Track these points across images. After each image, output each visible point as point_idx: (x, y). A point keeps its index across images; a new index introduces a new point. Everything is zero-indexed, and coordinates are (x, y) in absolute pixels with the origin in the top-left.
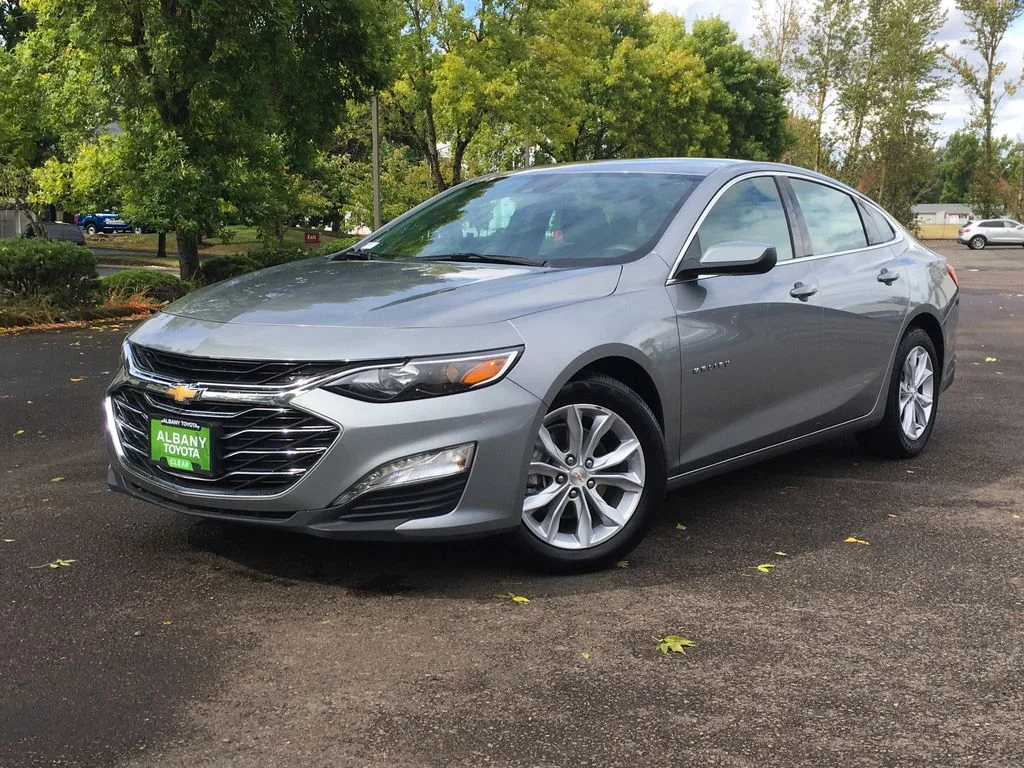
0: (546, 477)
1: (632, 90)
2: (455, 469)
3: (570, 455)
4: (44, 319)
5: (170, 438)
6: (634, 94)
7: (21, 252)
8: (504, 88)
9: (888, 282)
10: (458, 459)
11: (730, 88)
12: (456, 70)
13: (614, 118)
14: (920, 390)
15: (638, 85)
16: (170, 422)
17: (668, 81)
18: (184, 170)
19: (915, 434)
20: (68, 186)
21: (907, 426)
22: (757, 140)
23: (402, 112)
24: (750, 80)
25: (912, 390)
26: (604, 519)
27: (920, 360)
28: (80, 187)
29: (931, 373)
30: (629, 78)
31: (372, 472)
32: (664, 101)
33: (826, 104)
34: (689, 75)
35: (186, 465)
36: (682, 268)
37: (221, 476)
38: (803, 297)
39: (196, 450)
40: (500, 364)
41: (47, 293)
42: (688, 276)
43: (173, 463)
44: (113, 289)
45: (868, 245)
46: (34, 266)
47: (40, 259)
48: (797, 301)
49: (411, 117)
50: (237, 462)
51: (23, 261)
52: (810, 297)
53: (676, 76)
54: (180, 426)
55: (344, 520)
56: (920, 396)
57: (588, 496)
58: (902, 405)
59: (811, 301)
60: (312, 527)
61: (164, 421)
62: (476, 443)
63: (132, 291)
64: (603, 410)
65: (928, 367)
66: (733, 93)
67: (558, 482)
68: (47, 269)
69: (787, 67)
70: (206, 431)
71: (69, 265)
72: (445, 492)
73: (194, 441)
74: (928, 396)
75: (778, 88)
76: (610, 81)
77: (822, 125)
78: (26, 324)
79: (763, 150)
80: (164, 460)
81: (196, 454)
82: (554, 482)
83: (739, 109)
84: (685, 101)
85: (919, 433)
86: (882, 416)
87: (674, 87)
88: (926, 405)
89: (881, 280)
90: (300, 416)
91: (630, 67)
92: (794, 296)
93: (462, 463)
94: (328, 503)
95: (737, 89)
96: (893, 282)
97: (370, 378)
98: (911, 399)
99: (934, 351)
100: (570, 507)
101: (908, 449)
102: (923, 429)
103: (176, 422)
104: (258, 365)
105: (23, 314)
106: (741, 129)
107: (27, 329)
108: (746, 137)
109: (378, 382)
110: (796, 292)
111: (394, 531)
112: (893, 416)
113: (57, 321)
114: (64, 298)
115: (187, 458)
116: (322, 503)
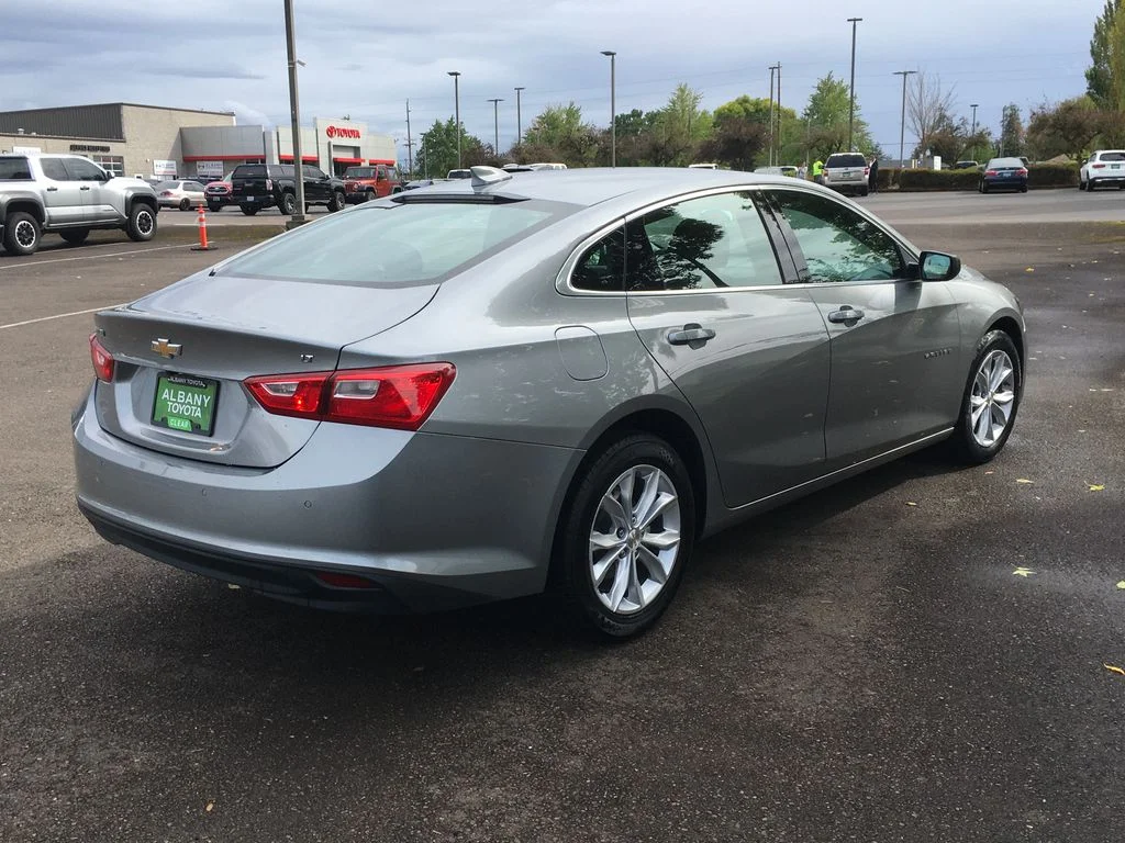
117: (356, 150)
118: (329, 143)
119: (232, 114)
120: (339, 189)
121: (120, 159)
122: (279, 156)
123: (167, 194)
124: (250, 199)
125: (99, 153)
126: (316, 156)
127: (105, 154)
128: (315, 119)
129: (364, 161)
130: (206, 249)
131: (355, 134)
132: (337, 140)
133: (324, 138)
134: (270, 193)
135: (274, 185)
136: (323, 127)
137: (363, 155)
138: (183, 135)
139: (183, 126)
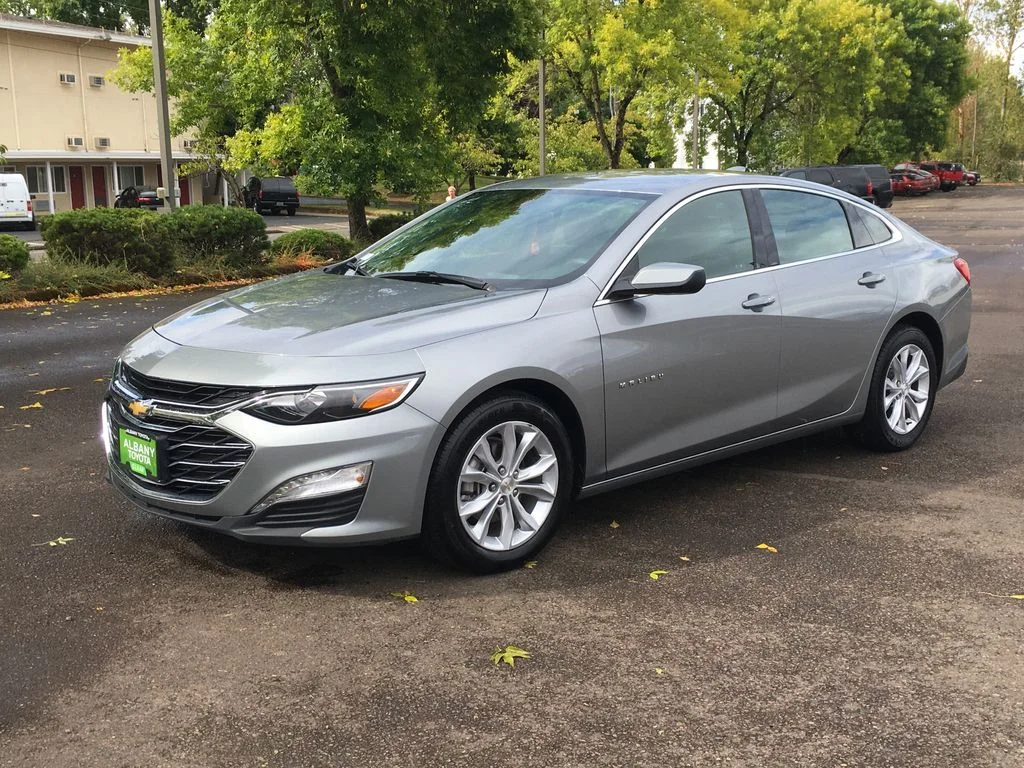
0: (481, 485)
1: (803, 42)
2: (353, 485)
3: (501, 467)
4: (218, 277)
5: (132, 446)
6: (805, 47)
7: (200, 217)
8: (658, 49)
9: (871, 285)
10: (358, 475)
11: (911, 34)
12: (617, 32)
13: (785, 70)
14: (915, 386)
15: (808, 38)
16: (132, 432)
17: (841, 34)
18: (344, 143)
19: (904, 428)
20: (256, 154)
21: (893, 422)
22: (936, 85)
23: (569, 72)
24: (930, 27)
25: (903, 386)
26: (522, 523)
27: (914, 358)
28: (266, 154)
29: (926, 370)
30: (801, 31)
31: (282, 485)
32: (834, 52)
33: (1014, 47)
34: (860, 28)
35: (142, 471)
36: (616, 289)
37: (167, 481)
38: (757, 308)
39: (149, 459)
40: (400, 391)
41: (221, 254)
42: (623, 296)
43: (135, 467)
44: (285, 248)
45: (855, 248)
46: (211, 230)
47: (215, 224)
48: (750, 312)
49: (578, 75)
50: (179, 470)
51: (203, 225)
52: (765, 308)
53: (849, 29)
54: (137, 436)
55: (260, 526)
56: (913, 392)
57: (512, 502)
58: (887, 401)
59: (766, 311)
60: (234, 531)
61: (128, 431)
62: (373, 462)
63: (300, 250)
64: (533, 427)
65: (922, 363)
66: (913, 39)
67: (491, 490)
68: (222, 233)
69: (976, 8)
70: (153, 443)
71: (241, 229)
72: (343, 505)
73: (147, 450)
74: (923, 392)
75: (960, 34)
76: (782, 34)
77: (1011, 67)
78: (202, 282)
79: (943, 94)
80: (128, 463)
81: (149, 462)
82: (487, 490)
83: (918, 54)
84: (854, 52)
85: (910, 428)
86: (863, 413)
87: (845, 40)
88: (922, 400)
89: (861, 284)
90: (223, 435)
91: (802, 20)
92: (745, 307)
93: (359, 480)
94: (245, 511)
95: (918, 34)
96: (877, 285)
97: (287, 401)
98: (900, 395)
99: (931, 349)
100: (498, 512)
101: (893, 443)
102: (914, 424)
103: (135, 433)
104: (193, 388)
105: (199, 274)
106: (921, 75)
107: (201, 287)
108: (925, 82)
109: (293, 404)
110: (747, 304)
111: (299, 538)
112: (876, 412)
113: (230, 279)
114: (236, 258)
115: (143, 465)
116: (241, 510)
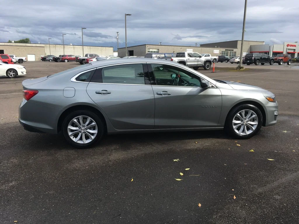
117: (294, 50)
118: (287, 48)
119: (264, 42)
120: (272, 59)
121: (236, 52)
122: (273, 51)
123: (235, 60)
124: (248, 61)
125: (231, 51)
126: (283, 51)
127: (233, 51)
128: (284, 43)
129: (296, 53)
130: (213, 72)
131: (295, 46)
132: (289, 47)
133: (286, 47)
134: (253, 60)
135: (254, 58)
136: (286, 44)
137: (296, 51)
138: (251, 47)
139: (251, 45)
